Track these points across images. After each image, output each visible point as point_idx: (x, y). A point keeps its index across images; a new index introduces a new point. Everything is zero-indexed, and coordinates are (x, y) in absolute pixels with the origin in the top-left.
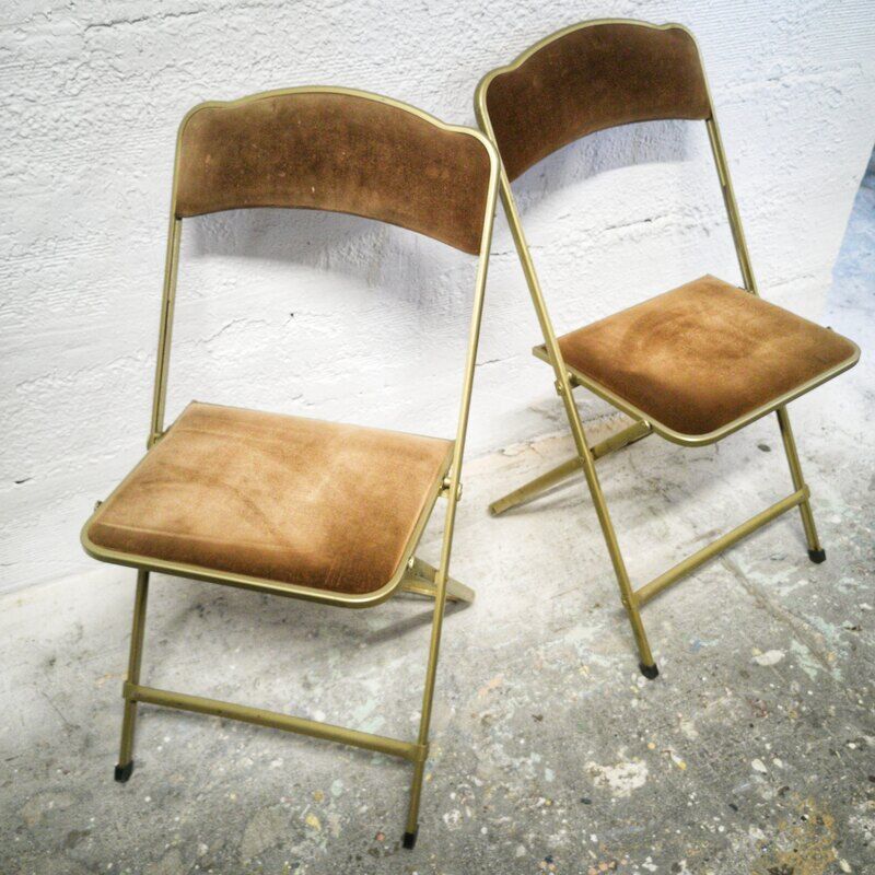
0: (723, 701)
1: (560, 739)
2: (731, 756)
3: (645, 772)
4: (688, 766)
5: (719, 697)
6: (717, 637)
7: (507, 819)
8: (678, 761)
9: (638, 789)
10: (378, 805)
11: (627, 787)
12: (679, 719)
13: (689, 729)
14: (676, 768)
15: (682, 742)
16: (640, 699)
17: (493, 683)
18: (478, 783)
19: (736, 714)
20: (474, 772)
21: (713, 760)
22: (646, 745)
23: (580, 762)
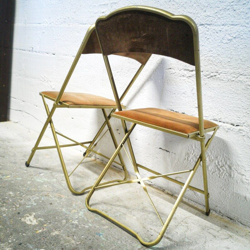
0: (73, 242)
1: (44, 208)
2: (45, 243)
3: (33, 224)
4: (38, 233)
5: (74, 240)
6: (107, 240)
7: (11, 201)
8: (40, 231)
9: (25, 223)
10: (14, 184)
11: (25, 220)
12: (60, 231)
13: (56, 233)
14: (36, 231)
15: (49, 232)
16: (66, 222)
17: (62, 196)
18: (23, 196)
19: (68, 245)
20: (27, 195)
21: (42, 239)
22: (46, 224)
23: (34, 212)
